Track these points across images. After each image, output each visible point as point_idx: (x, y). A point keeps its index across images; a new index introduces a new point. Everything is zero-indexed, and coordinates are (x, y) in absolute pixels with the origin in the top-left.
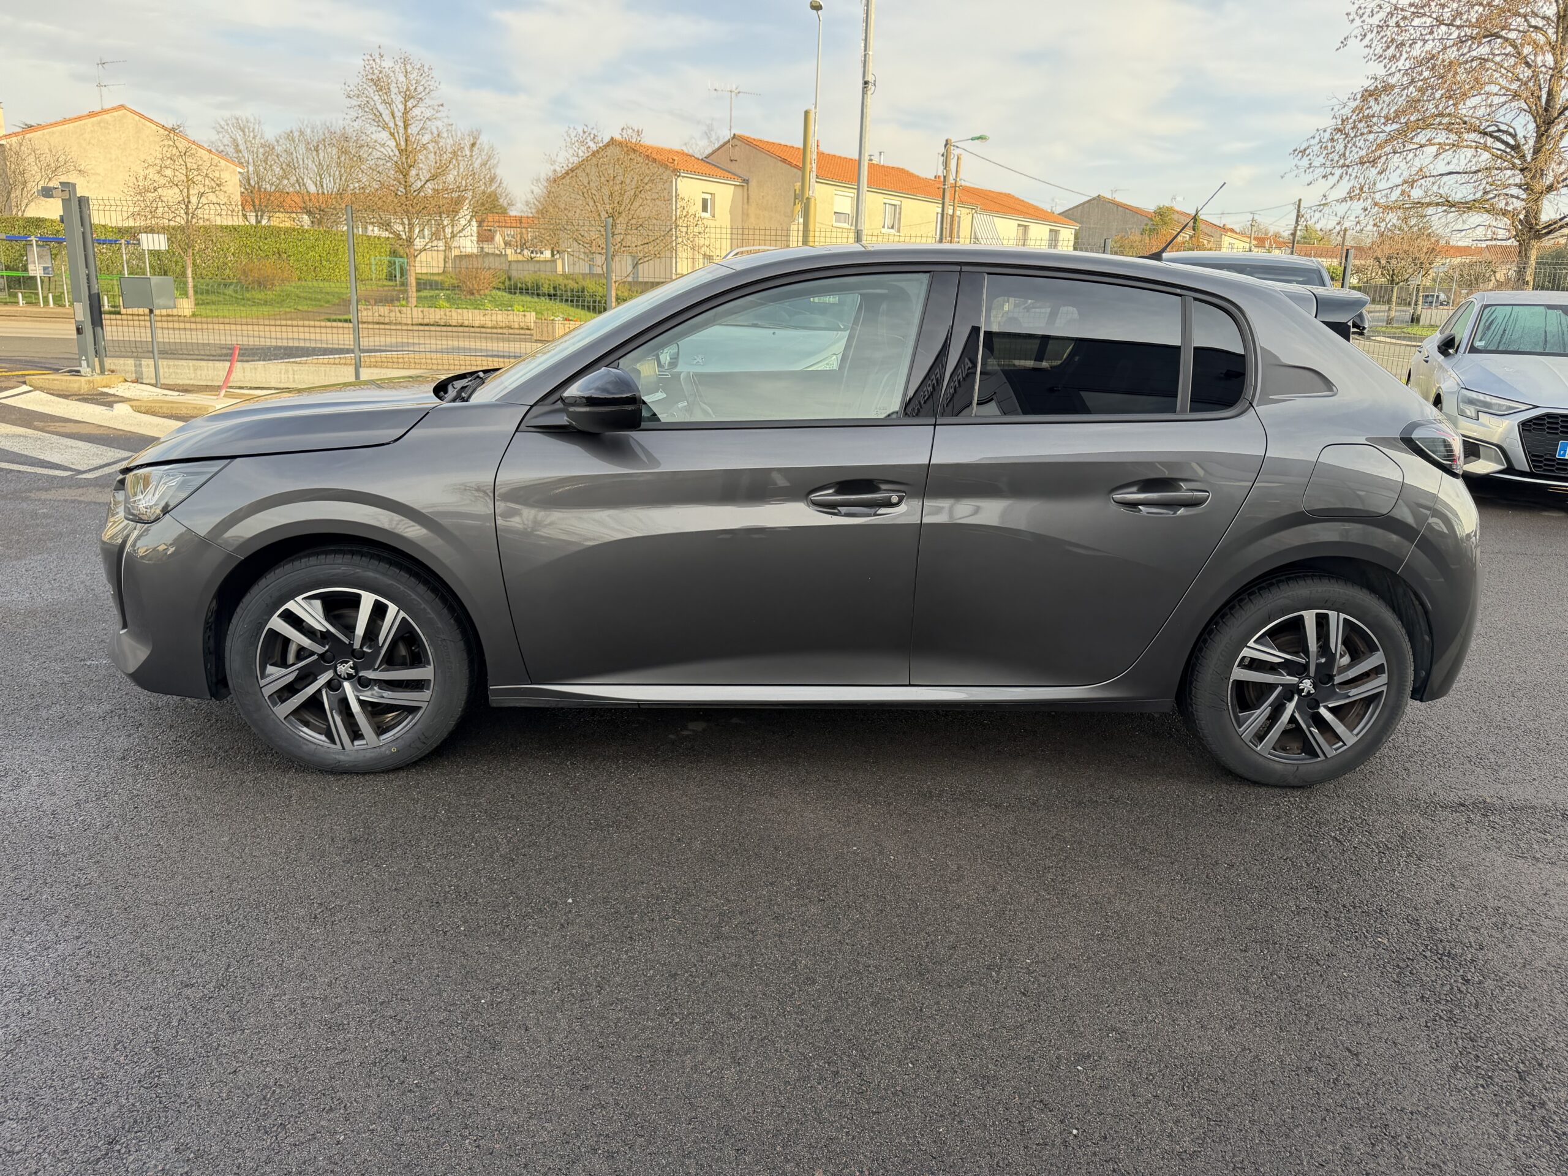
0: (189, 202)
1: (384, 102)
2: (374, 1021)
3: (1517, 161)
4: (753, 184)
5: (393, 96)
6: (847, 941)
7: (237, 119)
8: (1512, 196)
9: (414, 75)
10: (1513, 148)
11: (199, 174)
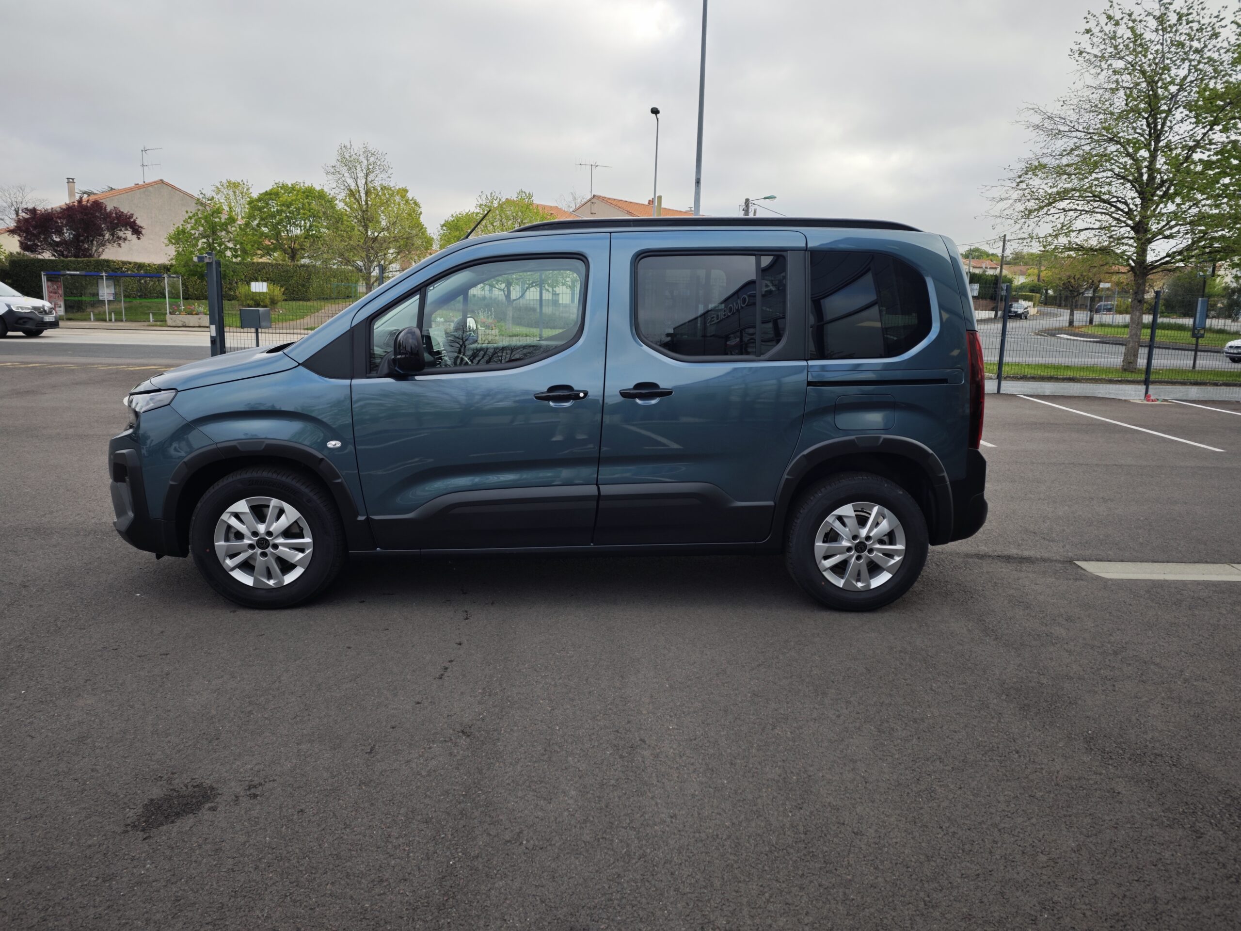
1: (352, 178)
3: (1130, 222)
5: (358, 174)
8: (1127, 244)
10: (1127, 213)
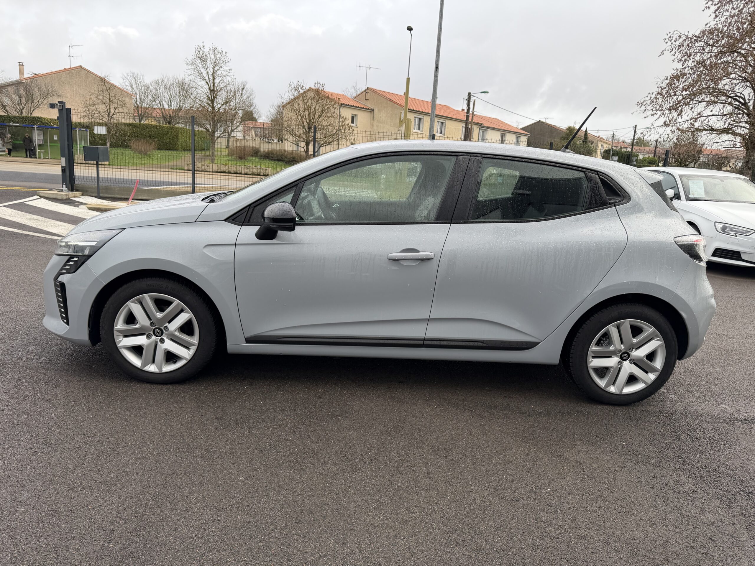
0: (110, 112)
1: (204, 68)
2: (238, 507)
3: (745, 111)
4: (376, 111)
5: (208, 65)
6: (460, 477)
7: (133, 74)
8: (743, 127)
9: (219, 56)
10: (743, 104)
11: (115, 99)
